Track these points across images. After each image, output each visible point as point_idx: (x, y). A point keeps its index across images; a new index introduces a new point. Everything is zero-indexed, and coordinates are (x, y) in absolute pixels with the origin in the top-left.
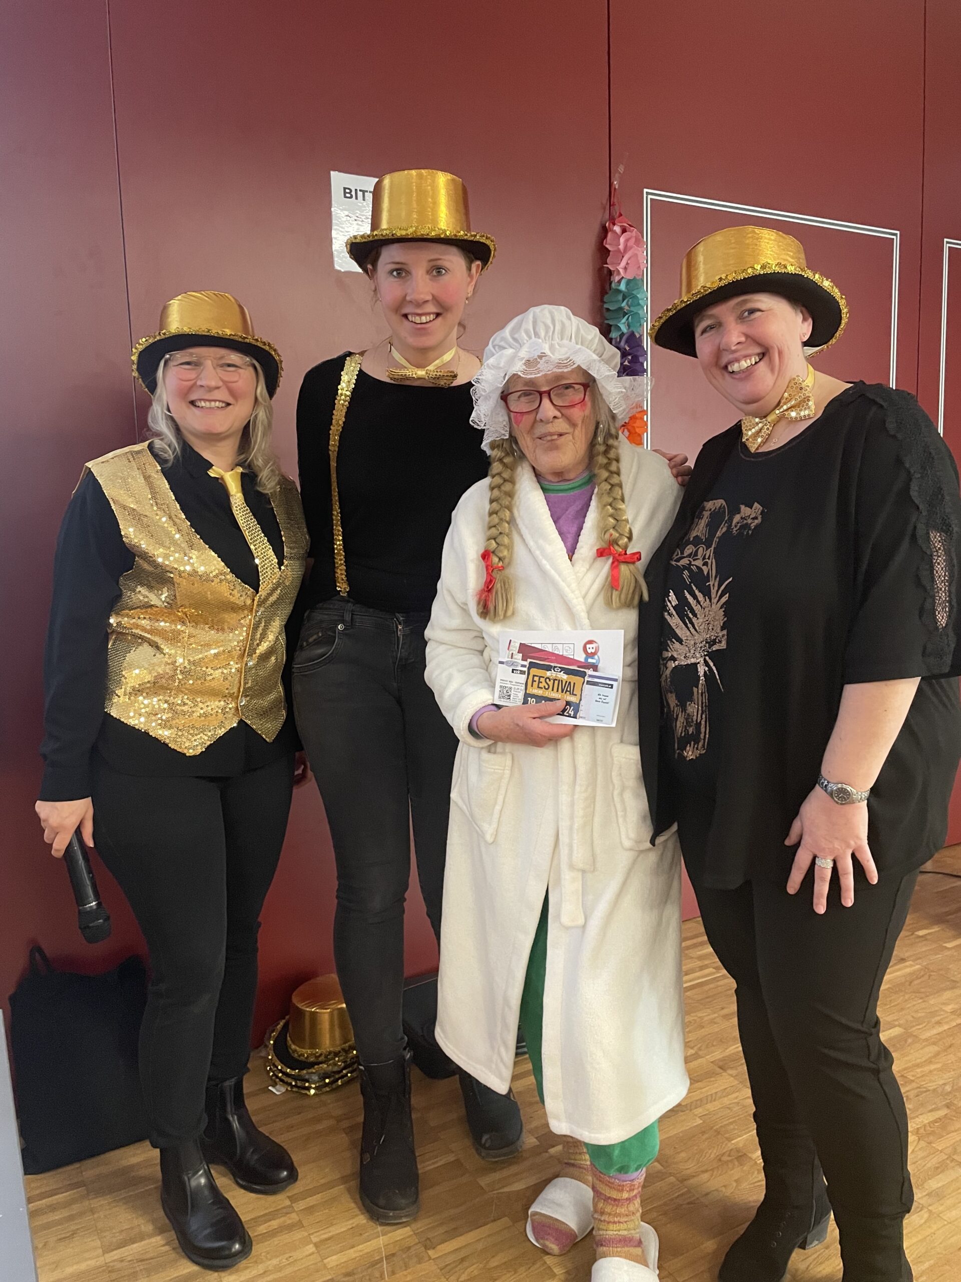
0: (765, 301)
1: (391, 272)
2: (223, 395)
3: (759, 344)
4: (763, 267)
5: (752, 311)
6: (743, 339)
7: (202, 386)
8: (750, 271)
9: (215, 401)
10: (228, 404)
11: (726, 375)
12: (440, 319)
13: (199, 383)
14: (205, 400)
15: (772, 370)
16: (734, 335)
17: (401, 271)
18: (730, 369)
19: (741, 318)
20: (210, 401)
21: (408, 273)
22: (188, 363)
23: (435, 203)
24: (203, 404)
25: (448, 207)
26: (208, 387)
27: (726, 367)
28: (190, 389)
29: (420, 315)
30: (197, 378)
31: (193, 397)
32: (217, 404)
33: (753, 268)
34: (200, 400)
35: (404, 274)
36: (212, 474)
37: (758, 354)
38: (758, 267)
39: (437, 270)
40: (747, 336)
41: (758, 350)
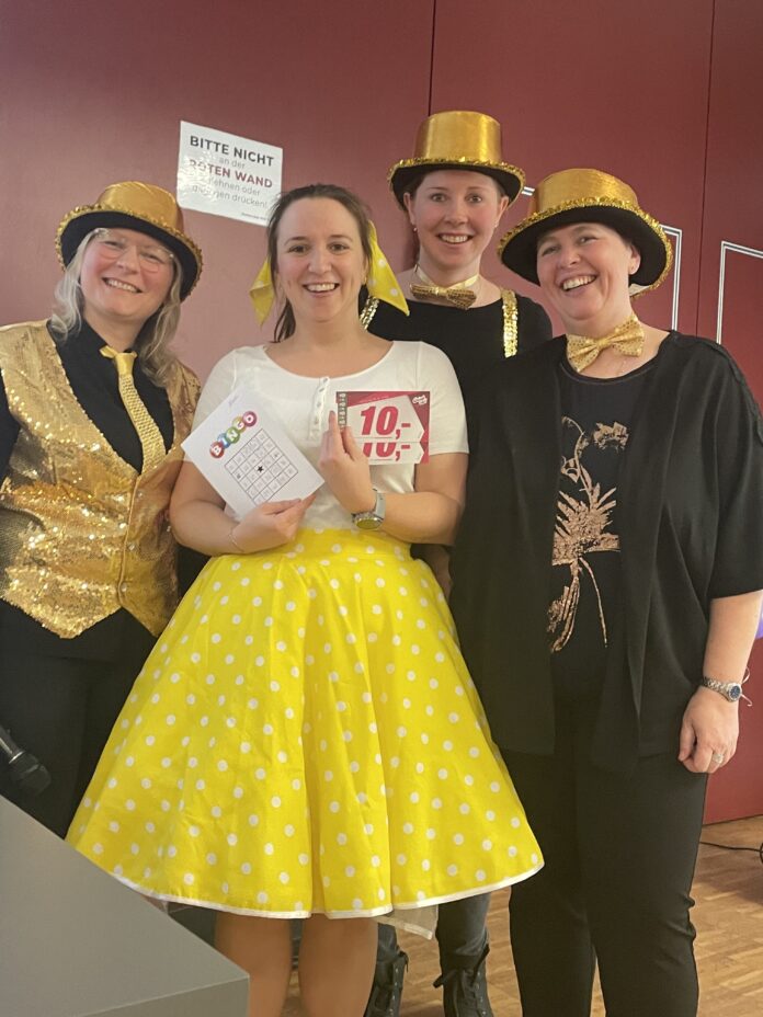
0: (599, 231)
1: (432, 197)
2: (136, 280)
3: (592, 266)
4: (602, 200)
5: (587, 239)
6: (578, 260)
7: (121, 267)
8: (591, 201)
9: (129, 284)
10: (139, 291)
11: (562, 292)
12: (470, 242)
13: (119, 263)
14: (119, 281)
15: (602, 292)
16: (571, 255)
17: (440, 197)
18: (566, 287)
19: (578, 243)
20: (124, 283)
21: (448, 198)
22: (114, 244)
23: (478, 141)
24: (115, 283)
25: (489, 145)
26: (127, 268)
27: (562, 286)
28: (107, 267)
29: (455, 235)
30: (118, 258)
31: (107, 274)
32: (129, 288)
33: (594, 199)
34: (115, 279)
35: (443, 199)
36: (104, 353)
37: (591, 276)
38: (598, 200)
39: (474, 198)
40: (582, 258)
41: (590, 271)
